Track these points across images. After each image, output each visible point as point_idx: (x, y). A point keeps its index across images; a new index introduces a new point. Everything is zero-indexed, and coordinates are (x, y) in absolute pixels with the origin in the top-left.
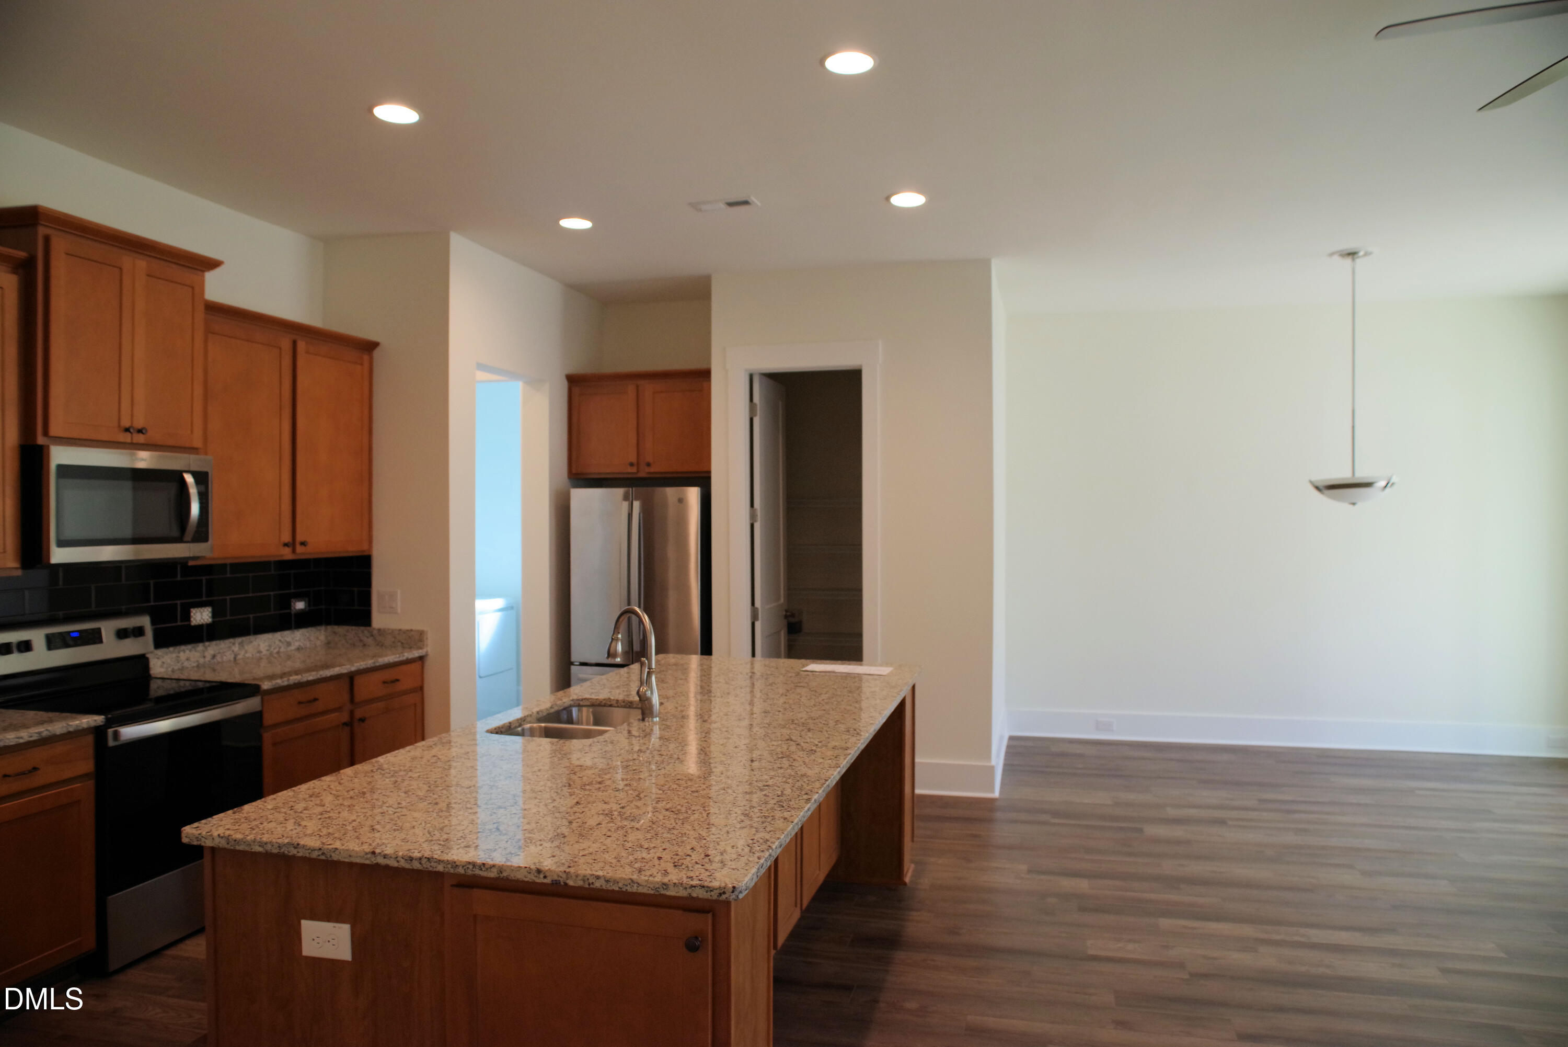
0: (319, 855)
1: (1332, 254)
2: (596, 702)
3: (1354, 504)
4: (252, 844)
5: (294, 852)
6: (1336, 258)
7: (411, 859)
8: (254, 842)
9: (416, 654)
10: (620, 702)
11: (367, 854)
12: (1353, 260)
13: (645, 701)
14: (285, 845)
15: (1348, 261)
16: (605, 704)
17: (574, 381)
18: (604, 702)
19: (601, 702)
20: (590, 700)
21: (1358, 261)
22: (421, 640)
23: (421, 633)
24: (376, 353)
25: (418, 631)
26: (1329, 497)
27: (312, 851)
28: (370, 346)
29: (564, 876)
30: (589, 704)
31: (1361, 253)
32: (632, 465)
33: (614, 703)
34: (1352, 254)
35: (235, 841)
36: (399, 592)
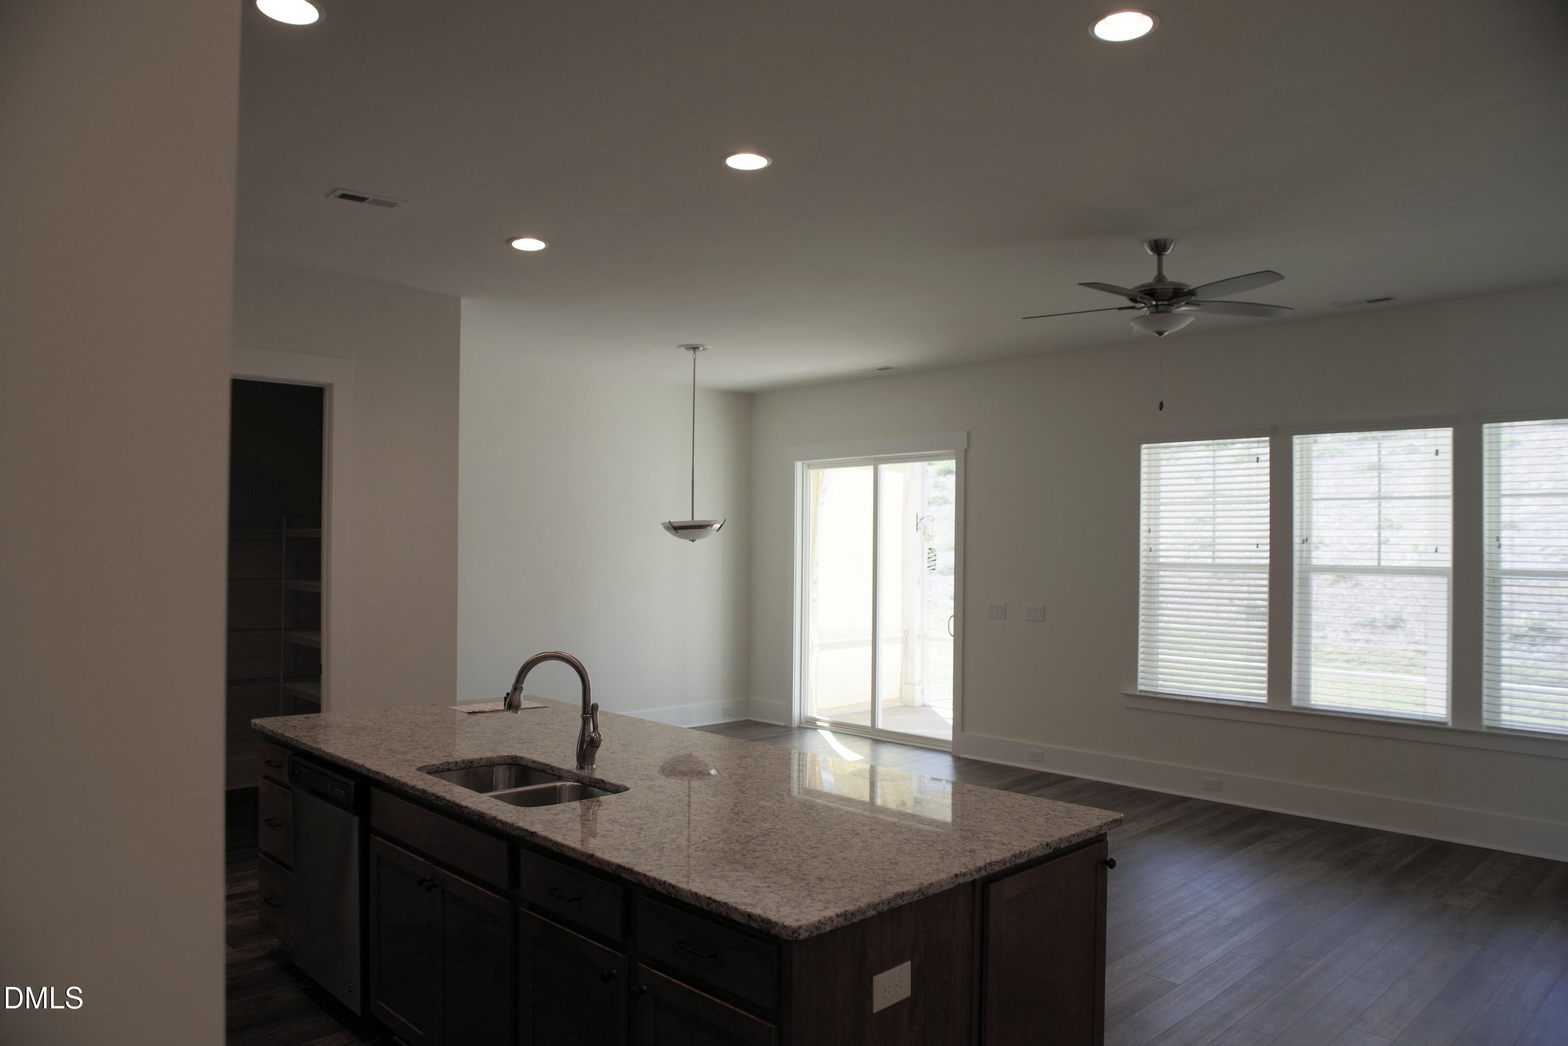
0: (919, 897)
2: (433, 769)
3: (693, 541)
4: (866, 910)
5: (900, 902)
6: (683, 349)
7: (980, 869)
8: (869, 907)
10: (459, 763)
11: (952, 878)
13: (595, 747)
14: (893, 899)
15: (691, 352)
16: (443, 768)
18: (441, 767)
19: (439, 767)
20: (427, 768)
27: (914, 894)
29: (1059, 842)
31: (701, 349)
33: (452, 766)
34: (695, 348)
35: (852, 914)
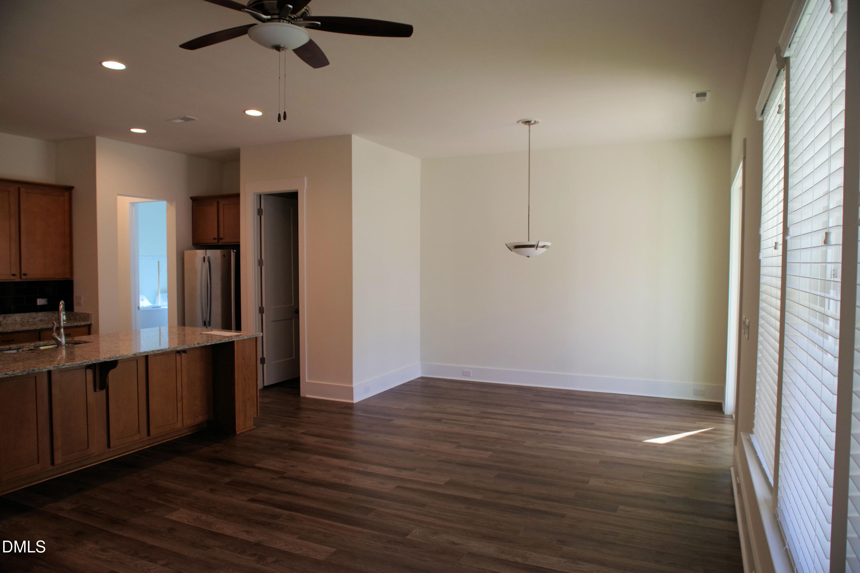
1: (518, 122)
3: (528, 257)
9: (86, 323)
12: (529, 125)
15: (527, 127)
17: (194, 200)
21: (531, 126)
22: (88, 318)
23: (88, 314)
24: (74, 192)
25: (87, 314)
26: (516, 252)
28: (70, 189)
30: (73, 342)
31: (532, 122)
32: (215, 239)
34: (528, 122)
36: (82, 296)
